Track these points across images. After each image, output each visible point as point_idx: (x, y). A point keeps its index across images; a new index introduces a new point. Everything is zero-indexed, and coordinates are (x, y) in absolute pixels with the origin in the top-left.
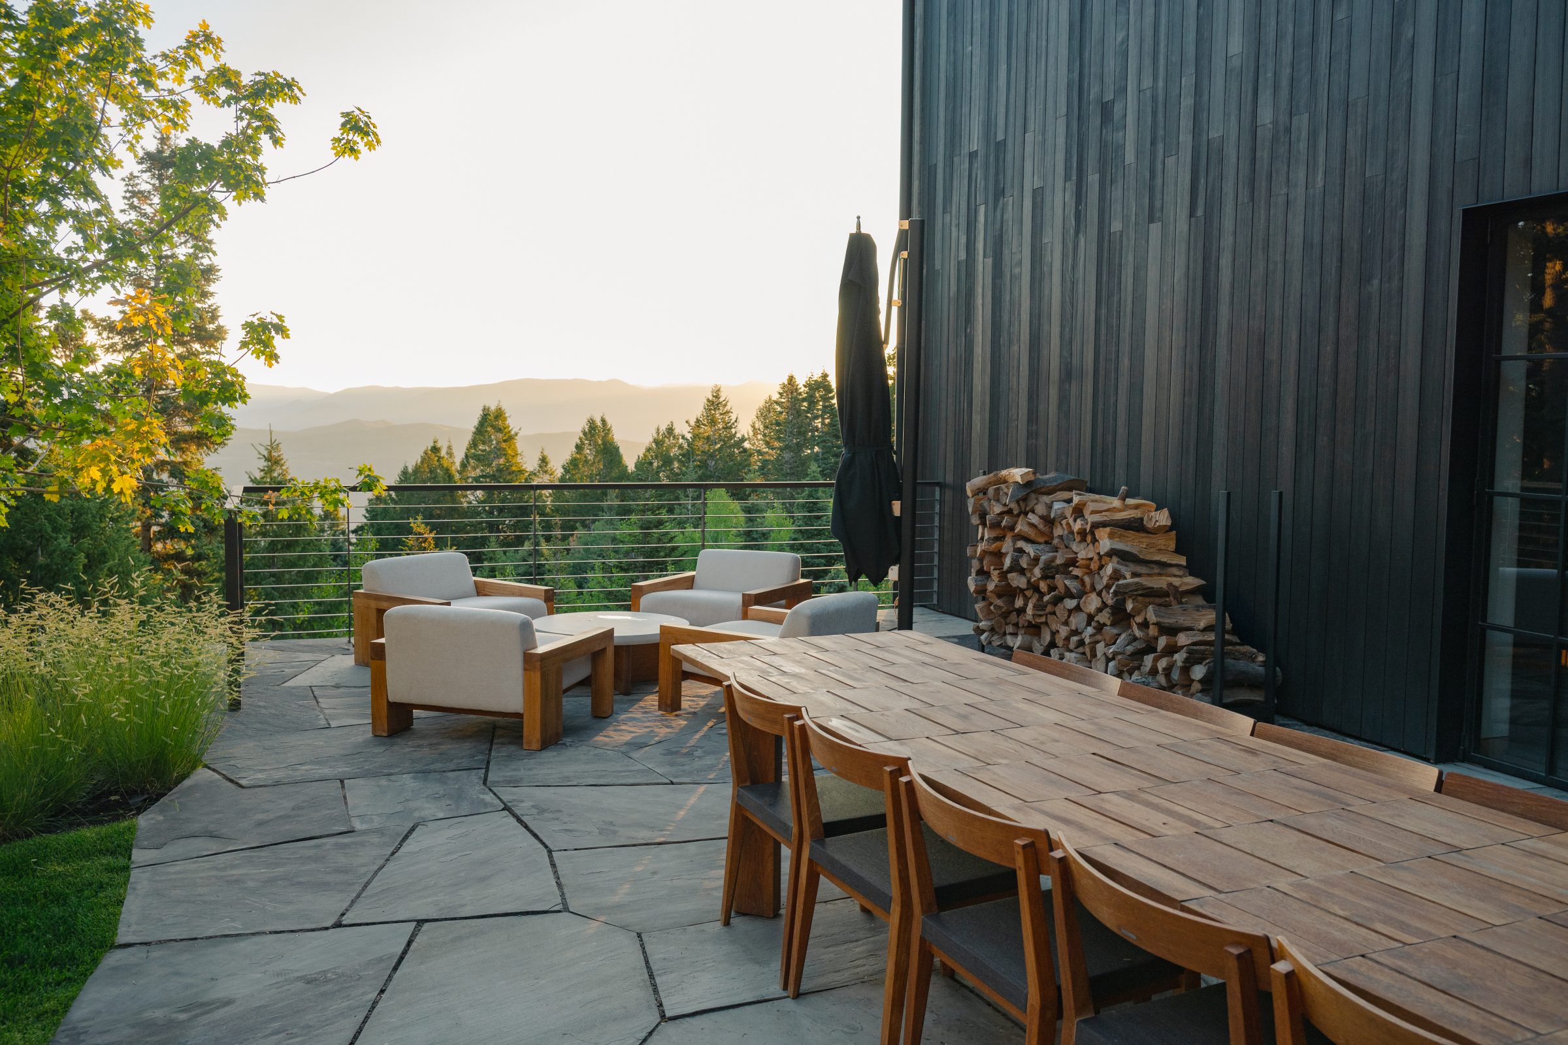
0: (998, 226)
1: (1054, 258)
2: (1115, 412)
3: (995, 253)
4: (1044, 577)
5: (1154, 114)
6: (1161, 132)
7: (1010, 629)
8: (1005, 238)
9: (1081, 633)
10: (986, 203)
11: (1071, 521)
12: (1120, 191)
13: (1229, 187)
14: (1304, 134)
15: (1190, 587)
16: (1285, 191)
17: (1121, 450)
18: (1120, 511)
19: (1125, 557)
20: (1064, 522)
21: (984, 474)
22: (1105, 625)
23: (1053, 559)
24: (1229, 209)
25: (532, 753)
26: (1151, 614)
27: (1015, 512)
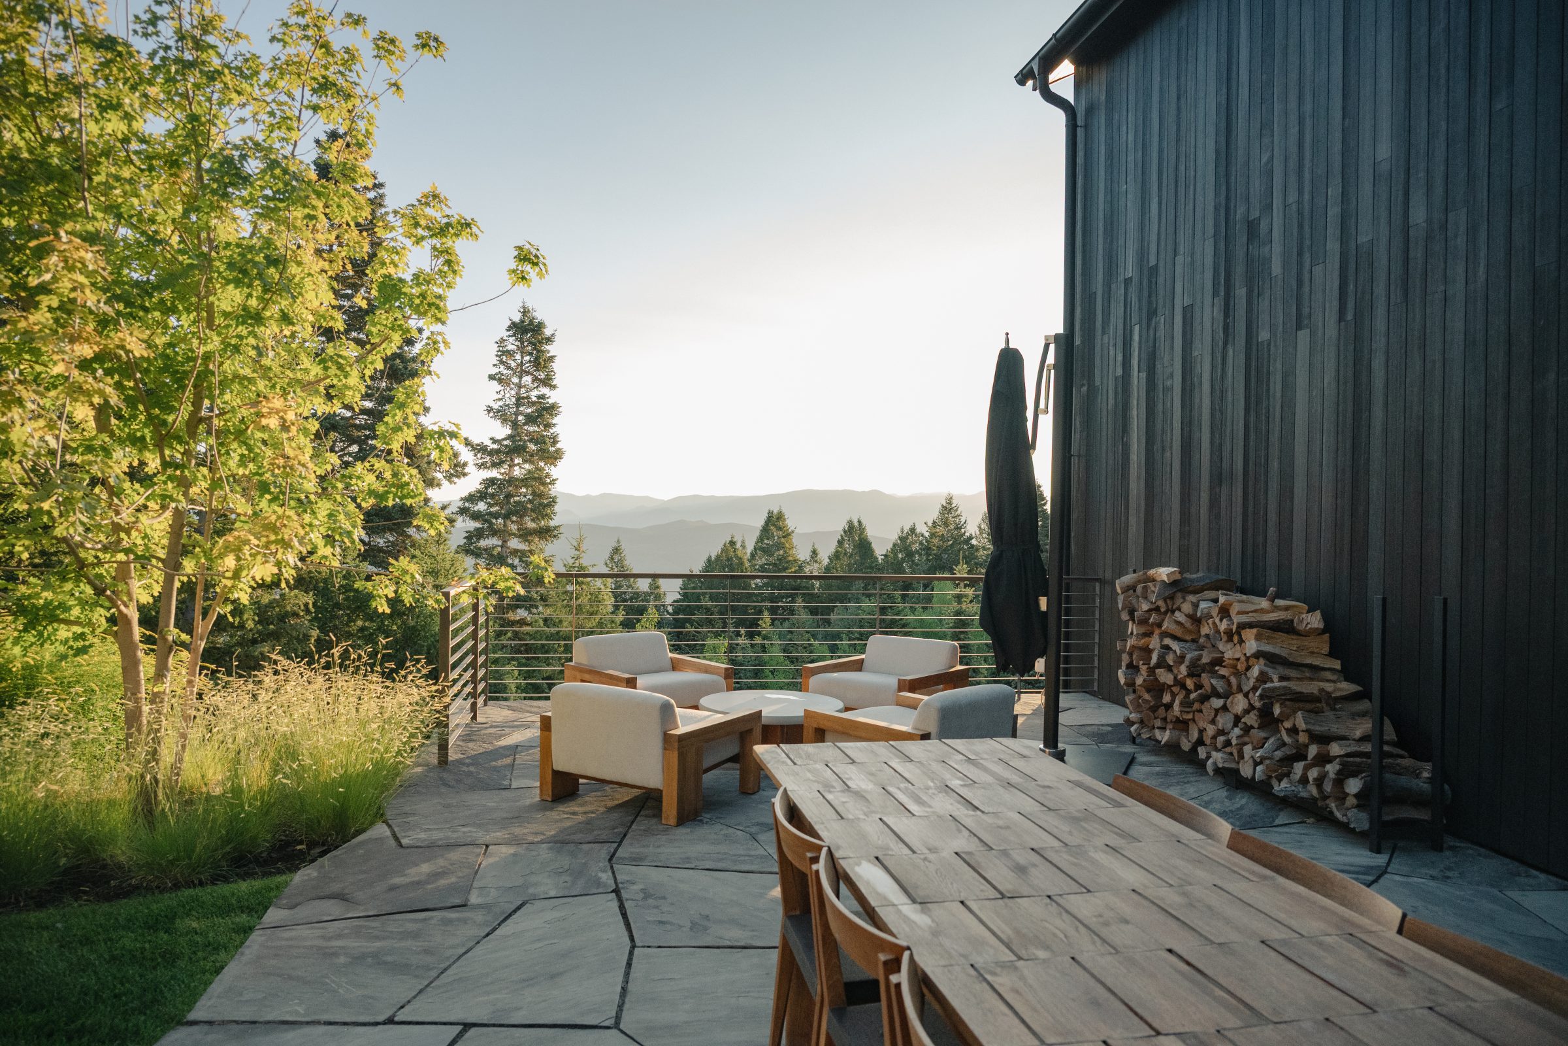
0: (1151, 343)
1: (1204, 370)
2: (1266, 514)
3: (1148, 367)
4: (1191, 675)
5: (1301, 226)
6: (1307, 243)
7: (1158, 723)
8: (1157, 354)
9: (1228, 733)
10: (1140, 323)
11: (1217, 620)
12: (1267, 302)
13: (1380, 290)
14: (1462, 229)
15: (1344, 693)
16: (1442, 288)
17: (1272, 550)
18: (1268, 612)
19: (1272, 659)
20: (1210, 621)
21: (1135, 572)
22: (1252, 727)
23: (1199, 658)
24: (1380, 311)
25: (667, 829)
26: (1300, 721)
27: (1163, 610)
